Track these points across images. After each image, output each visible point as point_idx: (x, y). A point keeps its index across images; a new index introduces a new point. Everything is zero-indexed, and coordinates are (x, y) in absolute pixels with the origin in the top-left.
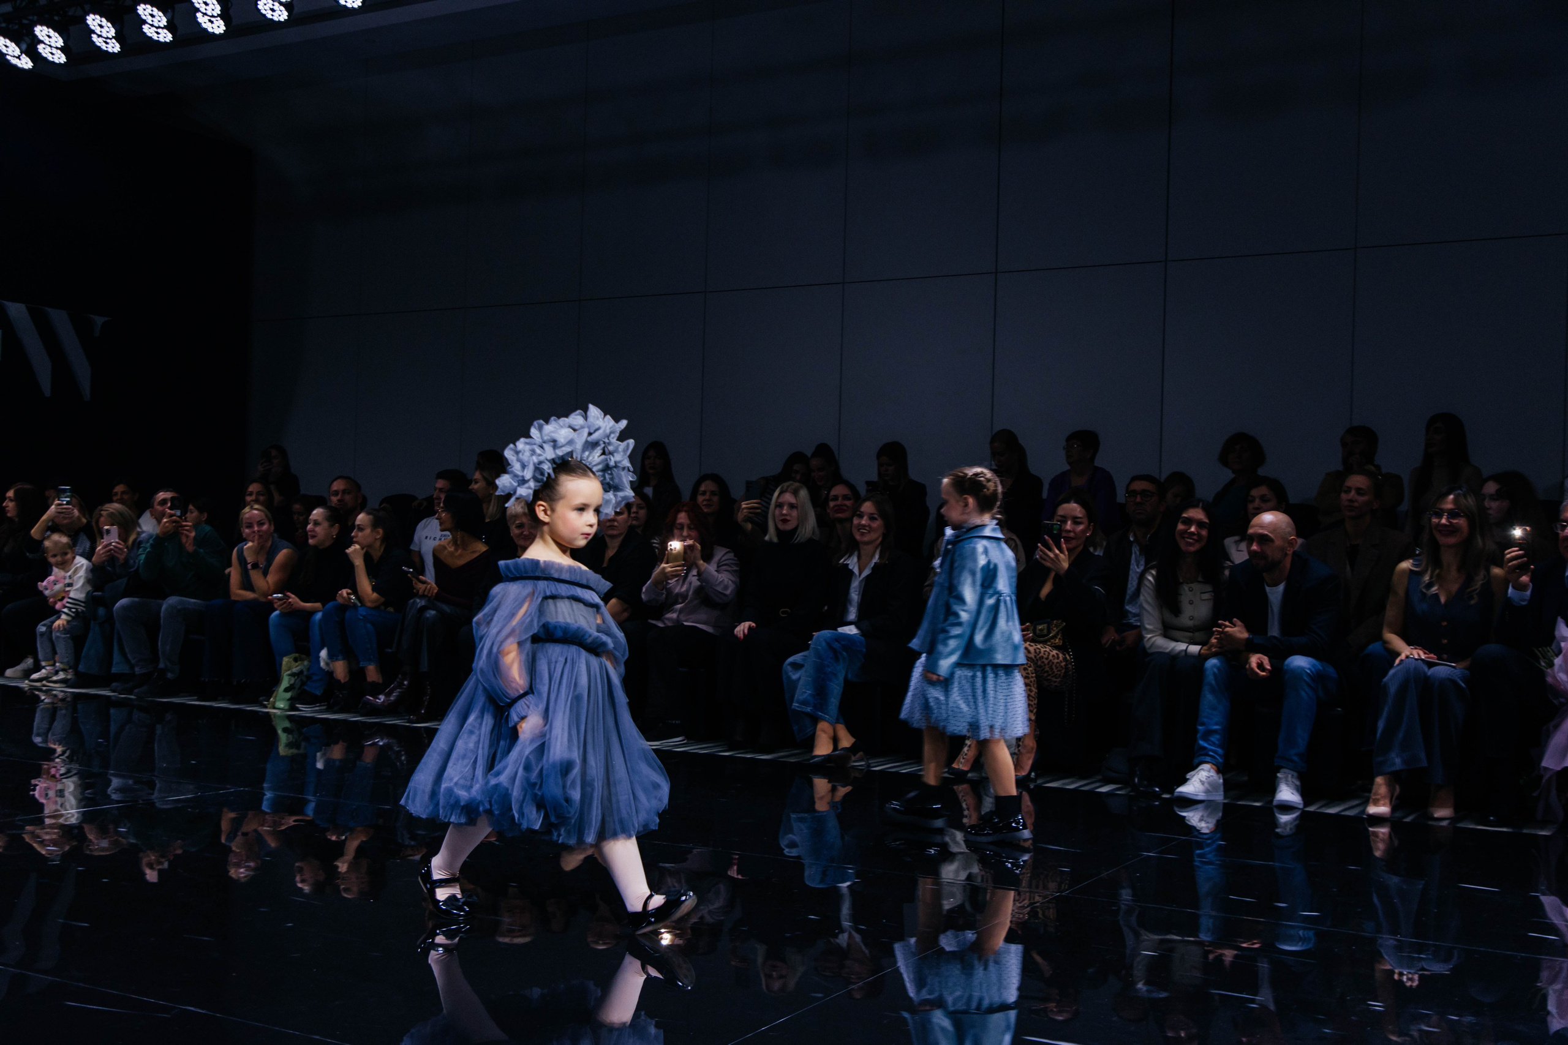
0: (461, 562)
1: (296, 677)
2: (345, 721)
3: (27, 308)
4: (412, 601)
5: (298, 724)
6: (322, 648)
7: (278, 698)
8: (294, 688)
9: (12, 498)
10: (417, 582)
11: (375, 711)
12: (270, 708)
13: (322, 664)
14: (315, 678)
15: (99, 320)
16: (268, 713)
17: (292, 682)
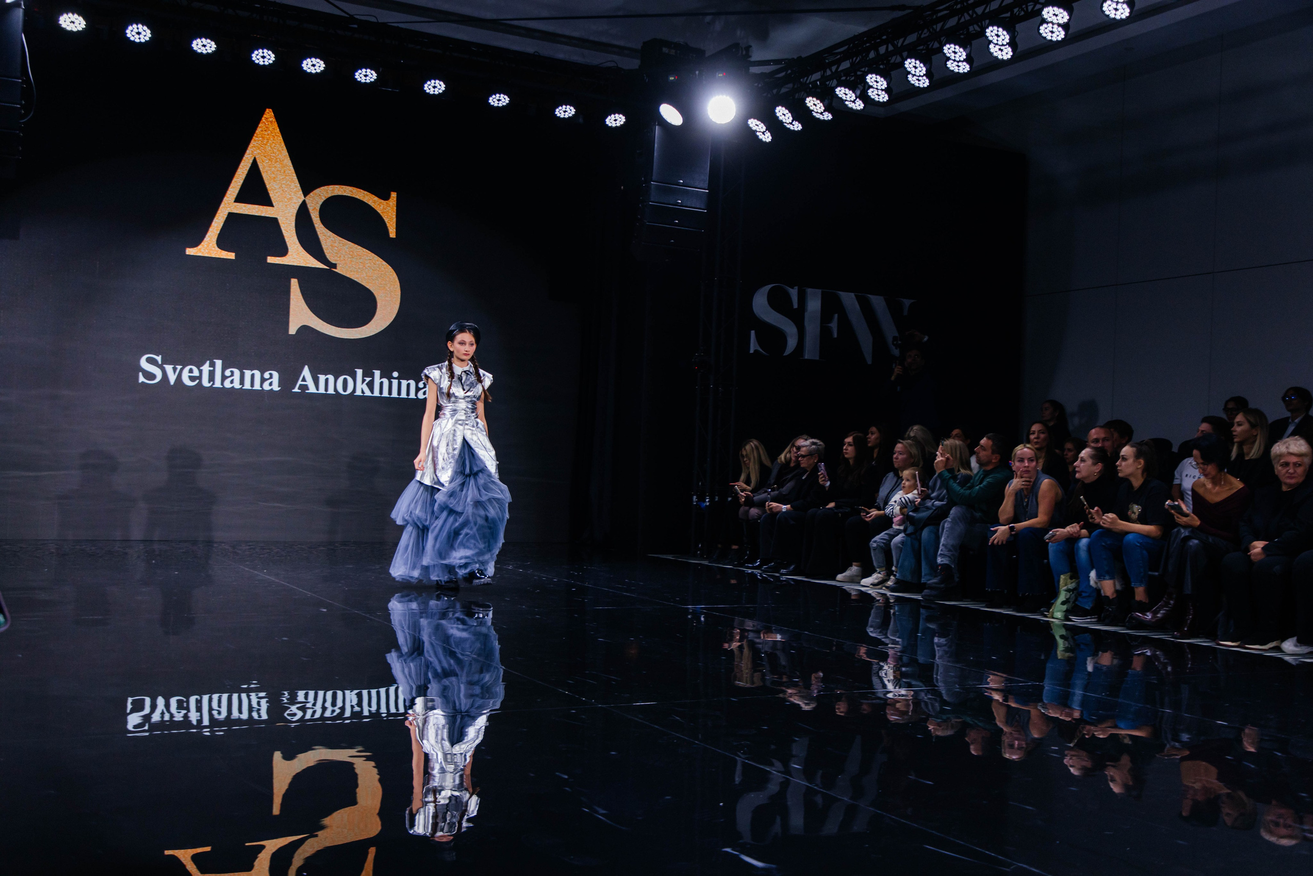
0: (1218, 499)
1: (1071, 593)
2: (1115, 633)
3: (855, 295)
4: (1176, 530)
5: (1073, 631)
6: (1092, 570)
7: (1055, 610)
8: (1069, 602)
9: (851, 443)
10: (1179, 516)
11: (1142, 625)
12: (1050, 618)
13: (1092, 583)
14: (1084, 594)
15: (907, 302)
16: (1048, 621)
17: (1068, 597)
